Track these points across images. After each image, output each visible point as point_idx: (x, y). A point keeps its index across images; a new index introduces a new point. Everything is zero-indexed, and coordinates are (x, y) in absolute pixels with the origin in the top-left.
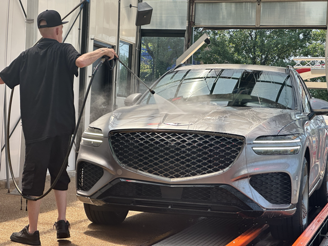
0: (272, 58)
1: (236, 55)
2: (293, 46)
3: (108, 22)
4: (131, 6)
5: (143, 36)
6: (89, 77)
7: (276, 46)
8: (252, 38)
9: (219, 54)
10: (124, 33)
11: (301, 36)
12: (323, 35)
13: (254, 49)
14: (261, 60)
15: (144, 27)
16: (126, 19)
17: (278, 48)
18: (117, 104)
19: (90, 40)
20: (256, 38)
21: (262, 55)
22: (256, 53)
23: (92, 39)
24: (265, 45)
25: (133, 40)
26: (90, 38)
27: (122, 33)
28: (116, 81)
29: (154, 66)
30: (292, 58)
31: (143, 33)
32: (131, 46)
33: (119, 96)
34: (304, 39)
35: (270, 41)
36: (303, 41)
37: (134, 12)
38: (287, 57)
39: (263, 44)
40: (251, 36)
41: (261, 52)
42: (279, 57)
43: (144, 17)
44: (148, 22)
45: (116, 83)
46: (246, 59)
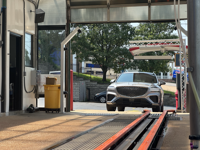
0: (113, 46)
1: (92, 44)
2: (125, 38)
3: (18, 22)
4: (31, 11)
5: (40, 30)
6: (8, 54)
7: (115, 39)
8: (100, 34)
9: (81, 45)
10: (28, 27)
11: (129, 33)
12: (141, 31)
13: (102, 41)
14: (106, 48)
15: (39, 24)
16: (29, 19)
17: (116, 40)
18: (25, 71)
19: (7, 32)
20: (103, 34)
21: (107, 44)
22: (104, 43)
23: (8, 31)
24: (108, 38)
25: (33, 32)
26: (7, 30)
27: (27, 27)
28: (24, 57)
29: (42, 54)
30: (124, 46)
31: (39, 28)
32: (32, 36)
33: (26, 66)
34: (131, 34)
35: (112, 36)
36: (130, 35)
37: (33, 15)
38: (122, 45)
39: (107, 37)
40: (100, 33)
41: (106, 42)
42: (117, 46)
43: (40, 17)
44: (42, 20)
45: (24, 59)
46: (98, 47)
